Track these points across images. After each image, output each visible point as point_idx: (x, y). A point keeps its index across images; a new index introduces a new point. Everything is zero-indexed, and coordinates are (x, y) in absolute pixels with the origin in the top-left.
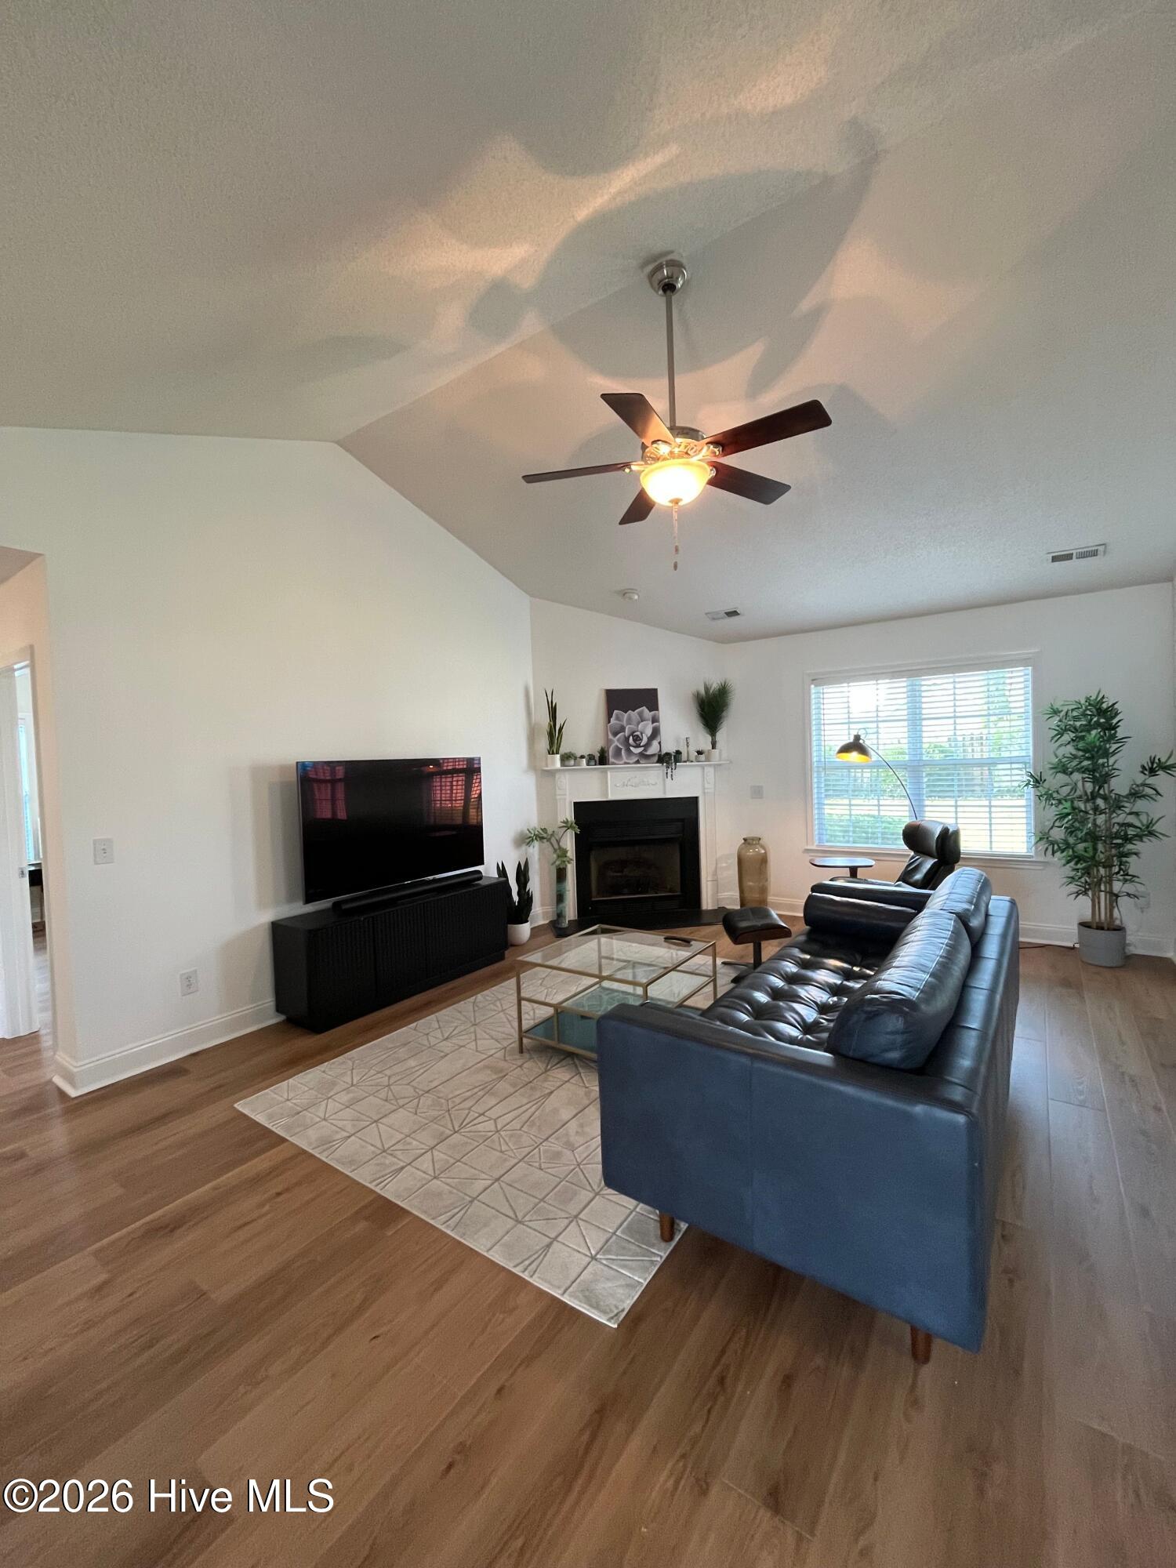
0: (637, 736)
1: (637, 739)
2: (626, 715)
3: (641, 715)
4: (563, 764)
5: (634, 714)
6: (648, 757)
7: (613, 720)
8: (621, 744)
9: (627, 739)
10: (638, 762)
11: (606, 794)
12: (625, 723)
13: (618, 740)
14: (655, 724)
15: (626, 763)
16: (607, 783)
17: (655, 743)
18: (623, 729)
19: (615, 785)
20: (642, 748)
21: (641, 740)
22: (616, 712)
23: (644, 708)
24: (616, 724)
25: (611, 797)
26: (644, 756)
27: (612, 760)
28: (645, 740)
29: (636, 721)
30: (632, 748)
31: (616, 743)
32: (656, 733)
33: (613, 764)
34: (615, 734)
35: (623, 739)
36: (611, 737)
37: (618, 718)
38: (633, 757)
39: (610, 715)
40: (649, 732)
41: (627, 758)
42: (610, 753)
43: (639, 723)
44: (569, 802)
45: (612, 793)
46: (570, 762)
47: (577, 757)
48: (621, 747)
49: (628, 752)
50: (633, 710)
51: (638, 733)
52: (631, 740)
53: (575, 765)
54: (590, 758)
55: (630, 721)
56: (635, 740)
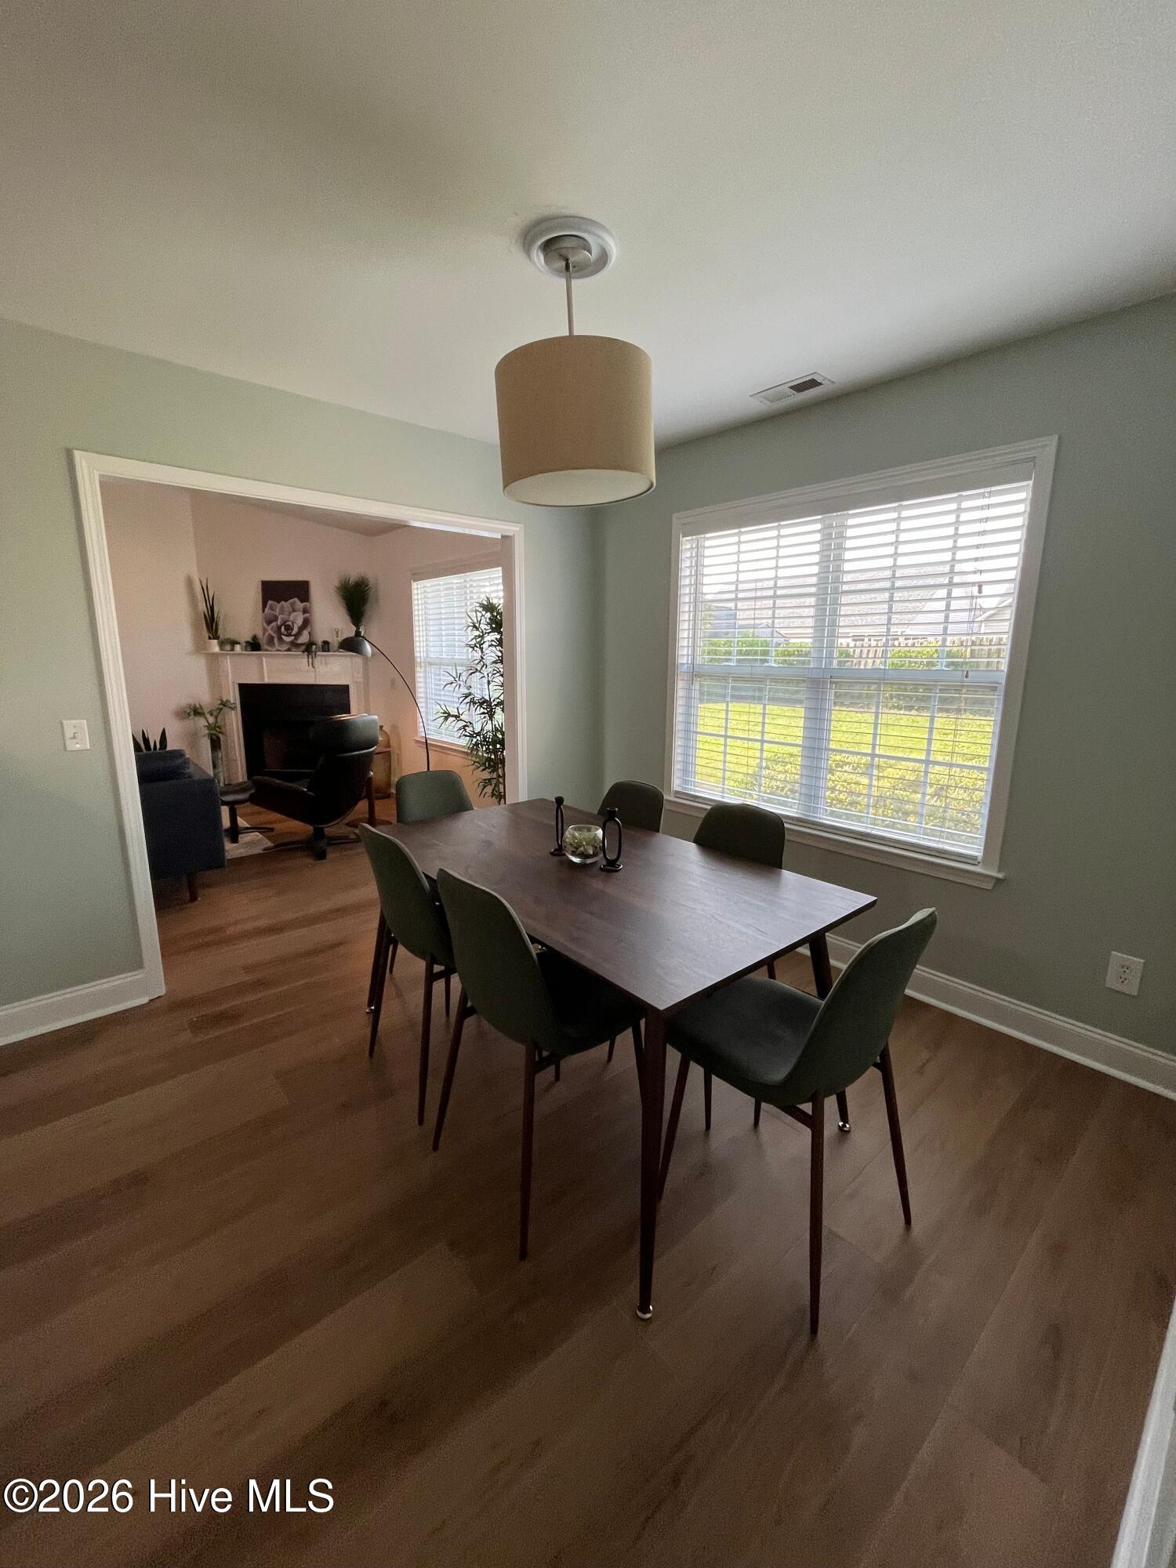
0: (289, 625)
1: (289, 628)
2: (279, 605)
3: (292, 605)
4: (221, 649)
5: (286, 605)
6: (298, 646)
7: (266, 609)
8: (274, 633)
9: (279, 628)
10: (289, 650)
12: (277, 613)
13: (272, 629)
14: (307, 615)
15: (279, 650)
16: (262, 668)
17: (305, 633)
18: (276, 619)
20: (293, 637)
21: (292, 629)
22: (270, 602)
23: (296, 599)
24: (270, 613)
25: (267, 681)
26: (294, 645)
27: (264, 647)
28: (295, 630)
29: (290, 612)
30: (283, 637)
31: (270, 631)
32: (306, 623)
33: (266, 651)
34: (269, 623)
35: (275, 628)
36: (265, 625)
37: (272, 608)
38: (285, 645)
39: (264, 605)
40: (300, 622)
41: (279, 646)
42: (263, 640)
43: (290, 613)
44: (233, 683)
45: (269, 677)
46: (228, 647)
47: (233, 643)
48: (274, 635)
49: (280, 640)
50: (286, 601)
51: (290, 623)
52: (283, 629)
53: (233, 650)
54: (245, 644)
55: (282, 611)
56: (286, 629)
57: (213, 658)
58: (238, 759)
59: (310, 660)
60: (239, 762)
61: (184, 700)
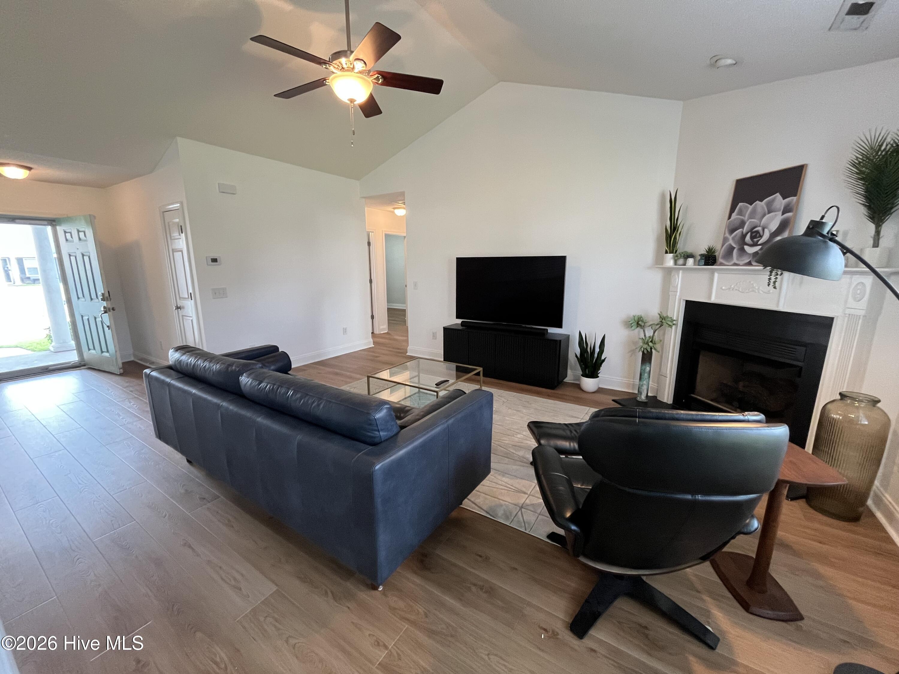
0: (757, 232)
1: (757, 235)
2: (752, 207)
3: (769, 204)
4: (676, 263)
5: (761, 205)
7: (734, 215)
8: (735, 243)
9: (744, 236)
10: (749, 264)
11: (710, 297)
12: (746, 218)
13: (733, 238)
14: (786, 215)
15: (737, 264)
16: (712, 285)
18: (742, 224)
19: (721, 288)
20: (760, 247)
21: (761, 237)
22: (740, 205)
23: (777, 195)
24: (737, 219)
25: (714, 300)
26: (758, 257)
27: (720, 260)
28: (765, 237)
30: (746, 247)
31: (731, 242)
32: (785, 225)
33: (722, 264)
34: (733, 231)
35: (739, 236)
36: (727, 235)
37: (741, 212)
38: (745, 258)
39: (733, 209)
40: (774, 226)
41: (737, 259)
42: (720, 253)
43: (764, 215)
44: (680, 300)
45: (716, 297)
46: (681, 261)
47: (688, 256)
48: (734, 246)
49: (742, 250)
50: (761, 201)
51: (759, 229)
52: (748, 238)
53: (684, 264)
54: (699, 258)
55: (753, 215)
56: (752, 238)
57: (668, 271)
58: (668, 376)
59: (773, 278)
60: (668, 379)
61: (636, 312)
